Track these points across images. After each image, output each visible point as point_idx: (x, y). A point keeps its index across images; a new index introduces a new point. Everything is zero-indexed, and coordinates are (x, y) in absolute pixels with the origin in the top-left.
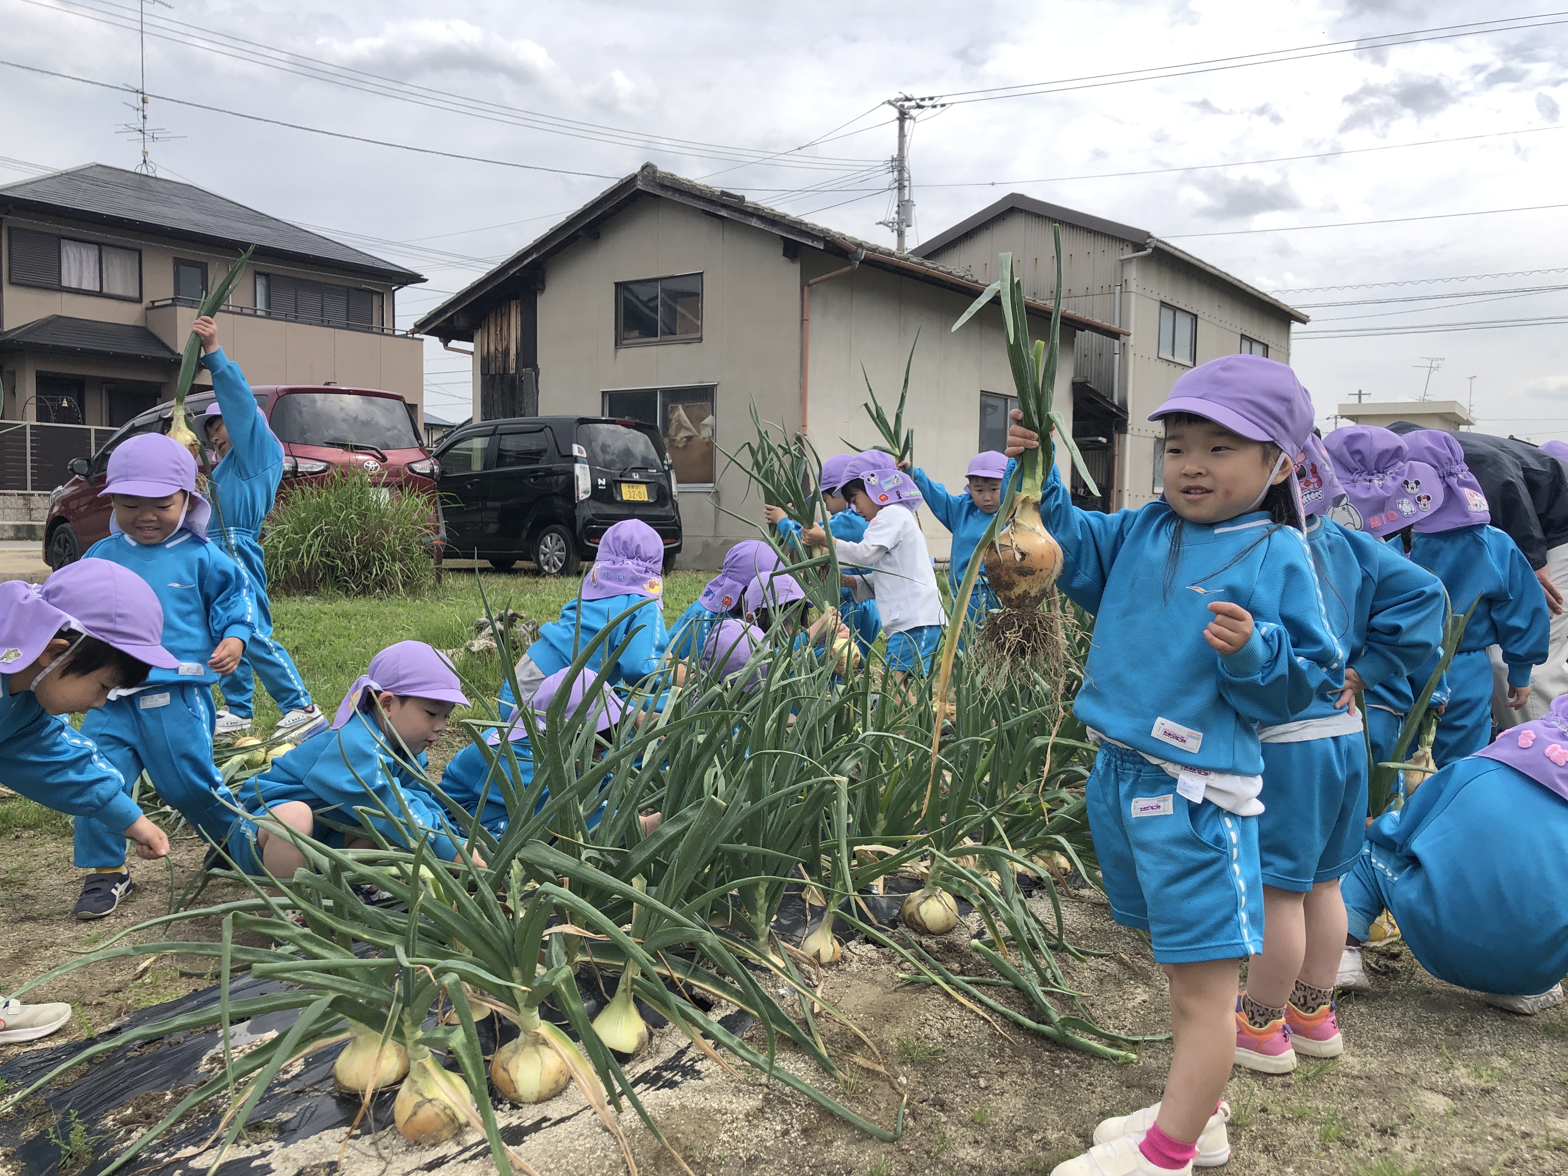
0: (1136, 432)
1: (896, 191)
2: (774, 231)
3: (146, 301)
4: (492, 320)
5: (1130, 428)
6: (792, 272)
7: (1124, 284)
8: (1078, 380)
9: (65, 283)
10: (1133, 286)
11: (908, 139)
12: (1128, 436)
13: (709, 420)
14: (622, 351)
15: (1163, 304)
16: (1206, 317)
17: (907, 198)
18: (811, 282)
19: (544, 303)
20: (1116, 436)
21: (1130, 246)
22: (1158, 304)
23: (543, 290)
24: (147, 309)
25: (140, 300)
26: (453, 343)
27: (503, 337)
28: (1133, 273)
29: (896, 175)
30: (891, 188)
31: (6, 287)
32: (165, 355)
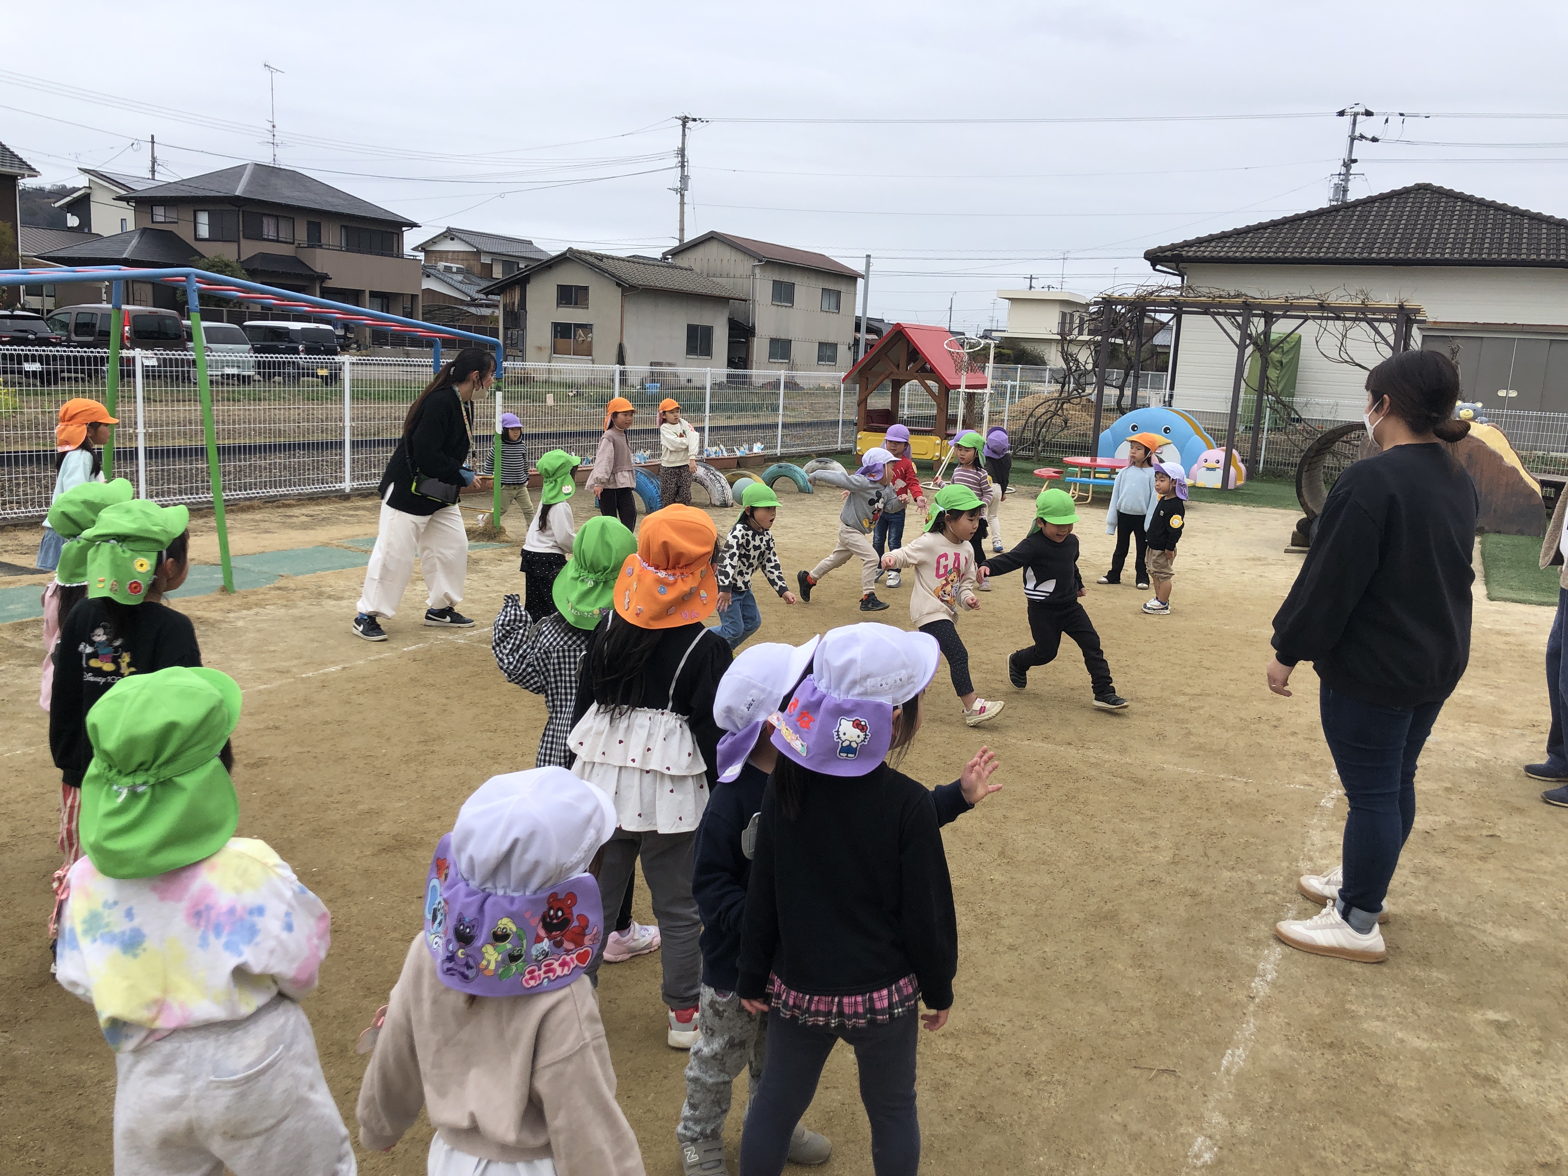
0: (759, 337)
1: (680, 168)
2: (613, 279)
3: (296, 244)
5: (757, 335)
6: (619, 291)
7: (754, 275)
8: (732, 318)
9: (264, 236)
11: (687, 137)
12: (756, 339)
13: (590, 336)
14: (559, 309)
15: (775, 281)
16: (798, 284)
17: (686, 174)
19: (529, 288)
20: (751, 338)
21: (757, 260)
22: (772, 281)
23: (531, 281)
24: (297, 248)
25: (293, 243)
26: (490, 297)
27: (511, 298)
28: (757, 271)
29: (680, 159)
30: (676, 167)
31: (241, 240)
32: (312, 273)
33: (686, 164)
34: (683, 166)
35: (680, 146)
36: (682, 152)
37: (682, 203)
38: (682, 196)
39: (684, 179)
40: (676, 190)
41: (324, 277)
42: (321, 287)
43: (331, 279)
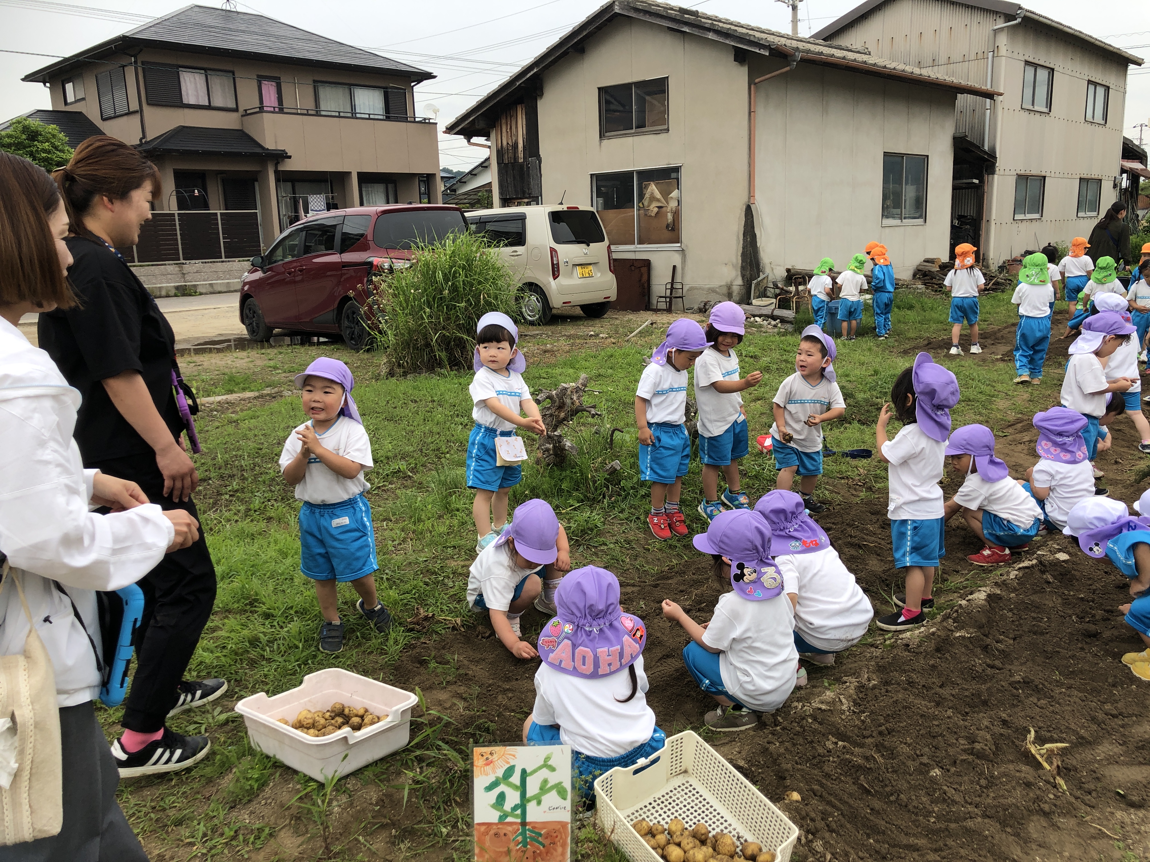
0: (1002, 172)
2: (727, 42)
3: (241, 109)
4: (504, 121)
5: (997, 169)
6: (741, 74)
7: (995, 50)
8: (958, 135)
9: (185, 101)
10: (1003, 51)
12: (996, 176)
13: (675, 194)
14: (605, 142)
15: (1027, 63)
16: (1061, 69)
18: (757, 80)
19: (543, 106)
20: (986, 176)
21: (1002, 17)
22: (1023, 63)
23: (541, 95)
24: (242, 116)
25: (236, 110)
26: (475, 140)
27: (512, 134)
28: (1003, 40)
31: (145, 107)
32: (258, 150)
41: (281, 156)
42: (276, 172)
43: (290, 157)
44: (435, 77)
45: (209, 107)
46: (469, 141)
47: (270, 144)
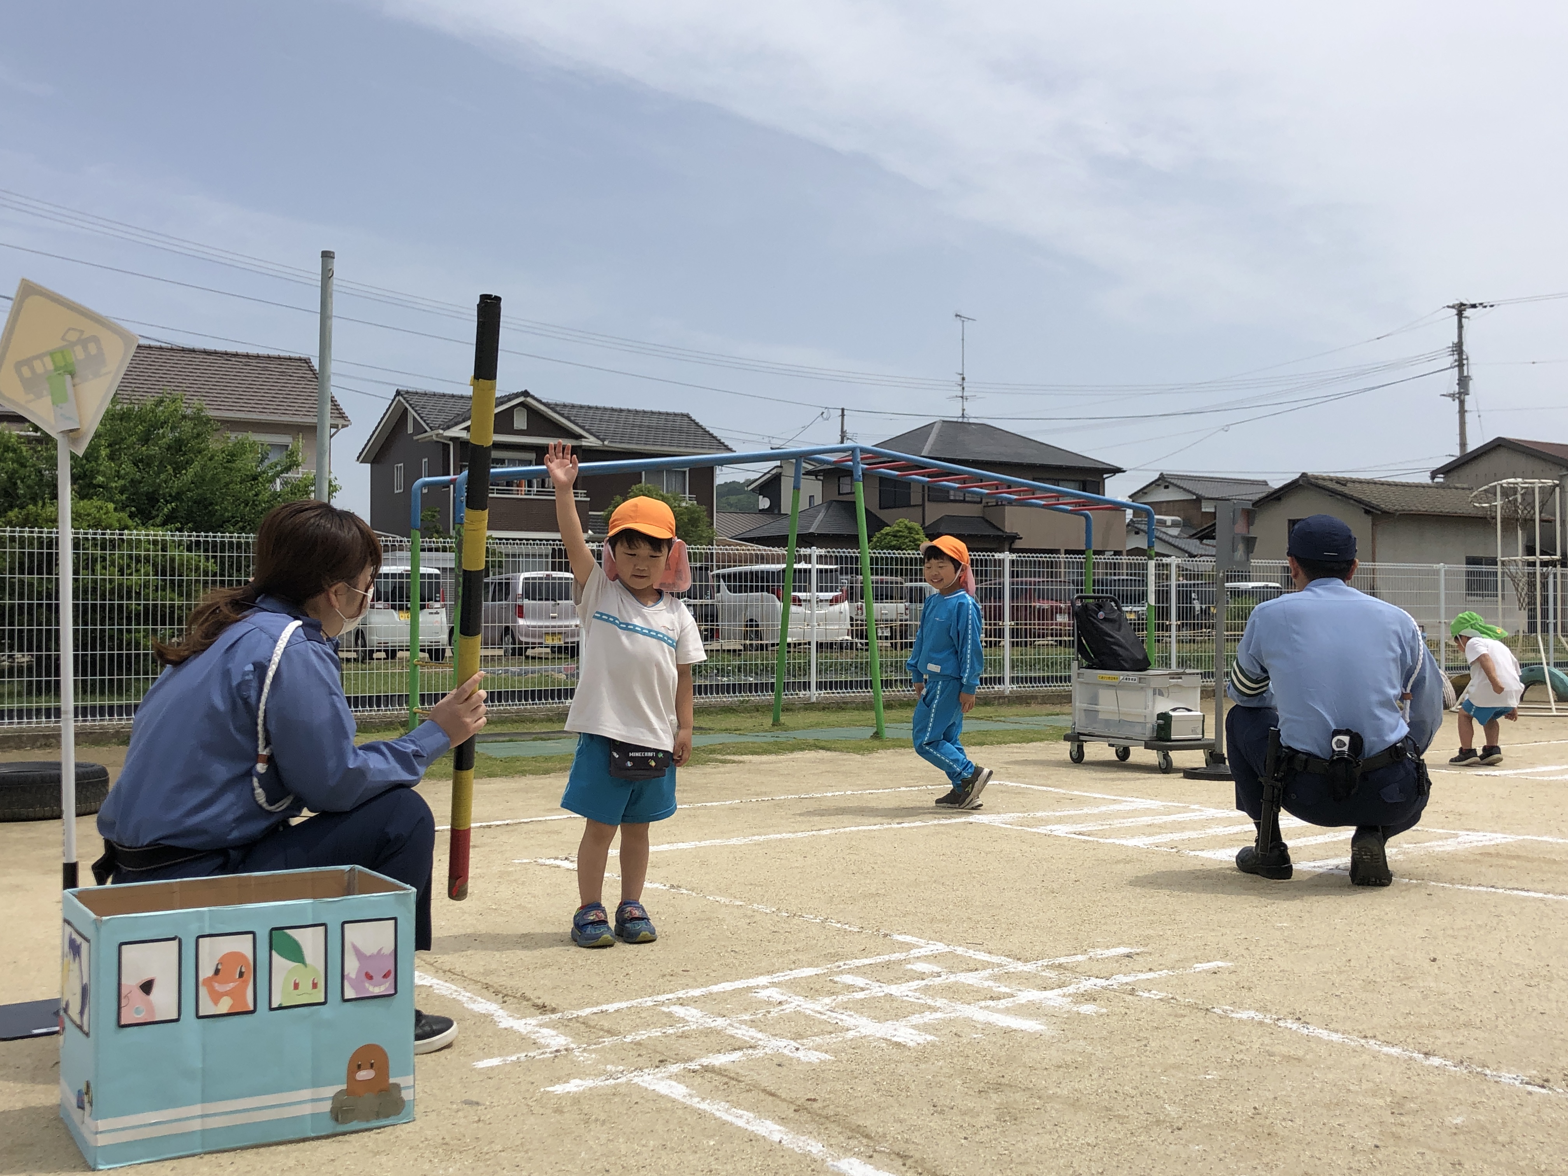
1: (1457, 369)
3: (985, 503)
9: (950, 498)
11: (1465, 328)
17: (1465, 374)
24: (985, 507)
25: (981, 502)
26: (1205, 541)
29: (1456, 357)
30: (1452, 367)
31: (927, 503)
32: (1000, 533)
33: (1465, 362)
34: (1461, 366)
35: (1456, 340)
36: (1458, 348)
37: (1462, 412)
38: (1462, 403)
39: (1463, 381)
40: (1452, 396)
41: (1015, 538)
42: (1010, 549)
43: (1021, 538)
44: (1124, 471)
45: (964, 501)
46: (1201, 543)
47: (1007, 530)
